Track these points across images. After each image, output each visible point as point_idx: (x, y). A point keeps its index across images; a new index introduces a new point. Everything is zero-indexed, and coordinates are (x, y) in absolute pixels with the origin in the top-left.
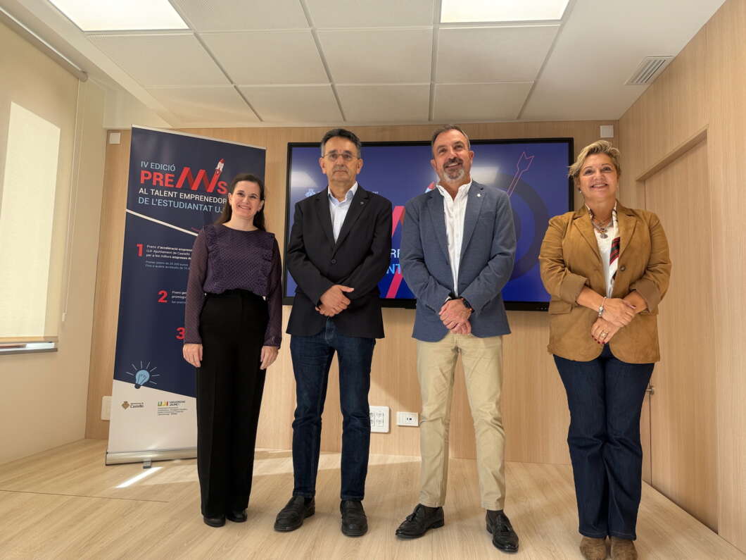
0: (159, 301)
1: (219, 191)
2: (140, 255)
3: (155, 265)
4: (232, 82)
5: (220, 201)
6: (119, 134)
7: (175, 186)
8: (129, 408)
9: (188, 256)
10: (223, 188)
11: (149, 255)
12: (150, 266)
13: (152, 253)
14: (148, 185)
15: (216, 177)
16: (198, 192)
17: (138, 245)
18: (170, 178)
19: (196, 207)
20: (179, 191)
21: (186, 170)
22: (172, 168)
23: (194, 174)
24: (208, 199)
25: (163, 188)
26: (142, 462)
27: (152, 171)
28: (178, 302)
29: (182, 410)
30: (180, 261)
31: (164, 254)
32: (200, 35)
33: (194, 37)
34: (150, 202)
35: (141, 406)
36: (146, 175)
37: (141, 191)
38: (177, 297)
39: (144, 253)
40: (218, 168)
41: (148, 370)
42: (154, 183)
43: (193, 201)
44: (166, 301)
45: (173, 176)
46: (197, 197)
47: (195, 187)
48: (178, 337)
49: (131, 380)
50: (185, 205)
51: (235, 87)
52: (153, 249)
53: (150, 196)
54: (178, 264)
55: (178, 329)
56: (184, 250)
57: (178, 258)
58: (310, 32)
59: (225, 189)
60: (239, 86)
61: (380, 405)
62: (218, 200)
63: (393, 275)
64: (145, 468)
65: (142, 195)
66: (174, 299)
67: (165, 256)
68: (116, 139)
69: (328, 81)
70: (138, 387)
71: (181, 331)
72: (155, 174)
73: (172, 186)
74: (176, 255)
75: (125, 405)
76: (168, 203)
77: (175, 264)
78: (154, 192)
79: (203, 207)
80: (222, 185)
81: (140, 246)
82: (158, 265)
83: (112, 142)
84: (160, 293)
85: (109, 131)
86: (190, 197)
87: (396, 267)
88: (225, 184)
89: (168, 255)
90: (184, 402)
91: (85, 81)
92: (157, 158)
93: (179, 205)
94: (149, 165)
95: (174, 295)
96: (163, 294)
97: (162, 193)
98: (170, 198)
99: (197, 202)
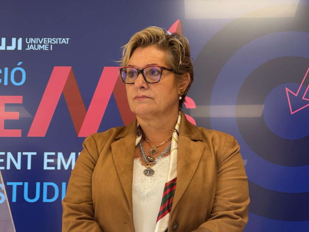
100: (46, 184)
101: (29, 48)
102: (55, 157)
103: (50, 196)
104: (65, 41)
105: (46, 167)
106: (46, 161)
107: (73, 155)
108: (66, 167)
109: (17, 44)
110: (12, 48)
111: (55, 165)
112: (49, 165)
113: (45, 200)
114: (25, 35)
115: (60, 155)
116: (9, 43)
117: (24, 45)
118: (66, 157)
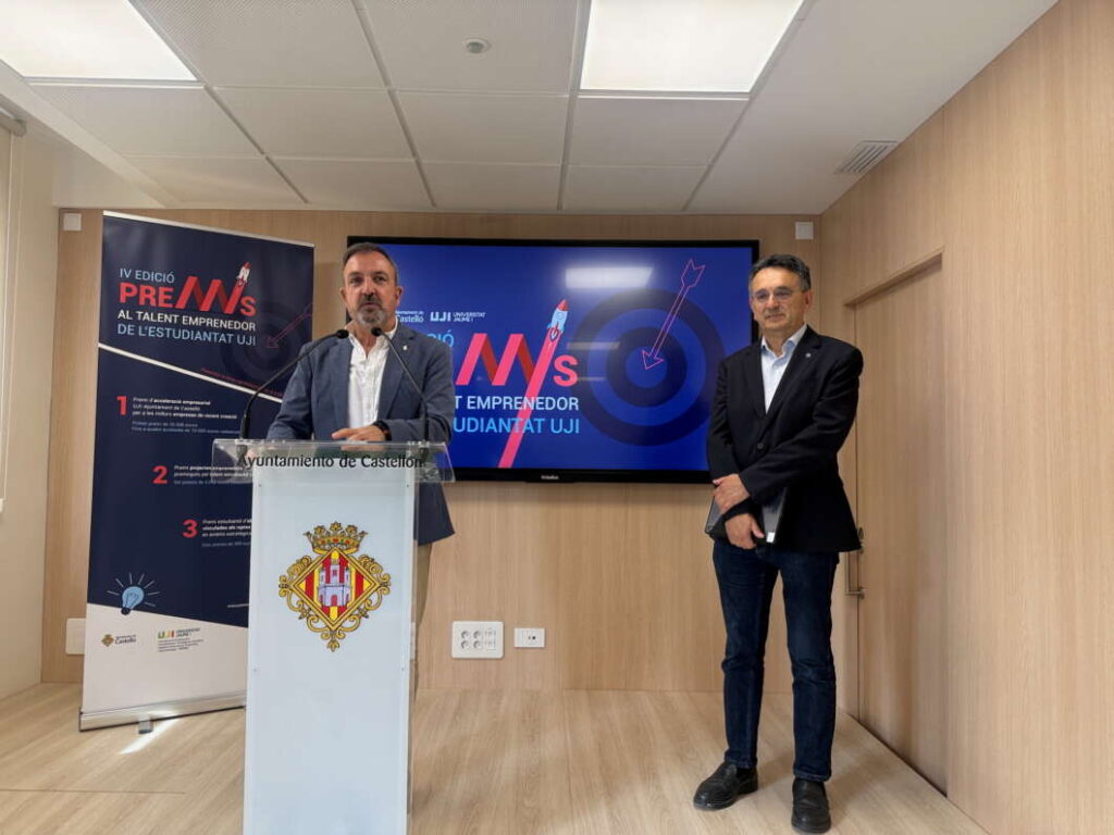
0: (155, 482)
1: (243, 311)
2: (123, 412)
3: (147, 427)
4: (263, 153)
5: (245, 326)
6: (80, 216)
7: (175, 304)
8: (113, 644)
9: (196, 412)
10: (248, 306)
11: (137, 413)
12: (140, 429)
13: (142, 410)
14: (133, 305)
15: (237, 291)
16: (210, 314)
17: (119, 398)
18: (166, 293)
19: (207, 337)
20: (181, 313)
21: (191, 281)
22: (169, 278)
23: (204, 286)
24: (227, 324)
25: (156, 310)
26: (137, 723)
27: (138, 283)
28: (184, 483)
29: (195, 643)
30: (184, 420)
31: (161, 410)
32: (215, 88)
33: (205, 92)
34: (136, 331)
35: (131, 640)
36: (129, 290)
37: (122, 314)
38: (181, 474)
39: (130, 408)
40: (240, 277)
41: (141, 587)
42: (142, 302)
43: (204, 328)
44: (165, 482)
45: (171, 290)
46: (209, 322)
47: (206, 307)
48: (185, 534)
49: (115, 602)
50: (190, 335)
51: (267, 159)
52: (143, 403)
53: (136, 322)
54: (182, 425)
55: (187, 523)
56: (191, 403)
57: (181, 415)
58: (386, 92)
59: (252, 309)
60: (275, 158)
61: (490, 619)
62: (241, 326)
63: (509, 434)
64: (142, 732)
65: (122, 320)
66: (178, 478)
67: (163, 414)
68: (74, 223)
69: (411, 155)
70: (126, 611)
71: (190, 525)
72: (143, 288)
73: (170, 306)
74: (179, 411)
75: (108, 640)
76: (165, 332)
77: (178, 425)
78: (142, 315)
79: (218, 337)
80: (248, 302)
81: (123, 399)
82: (152, 427)
83: (67, 227)
84: (157, 469)
85: (63, 211)
86: (198, 321)
87: (513, 423)
88: (252, 301)
89: (165, 411)
90: (197, 630)
91: (21, 136)
92: (144, 263)
93: (182, 335)
94: (133, 274)
95: (179, 471)
96: (160, 471)
97: (155, 317)
98: (167, 325)
99: (210, 329)
100: (469, 419)
101: (456, 320)
102: (476, 400)
103: (473, 426)
104: (482, 315)
105: (469, 407)
106: (469, 402)
107: (488, 399)
108: (484, 407)
109: (447, 317)
110: (443, 320)
111: (475, 405)
112: (472, 405)
113: (469, 430)
114: (453, 311)
115: (479, 398)
116: (441, 316)
117: (453, 318)
118: (484, 401)
